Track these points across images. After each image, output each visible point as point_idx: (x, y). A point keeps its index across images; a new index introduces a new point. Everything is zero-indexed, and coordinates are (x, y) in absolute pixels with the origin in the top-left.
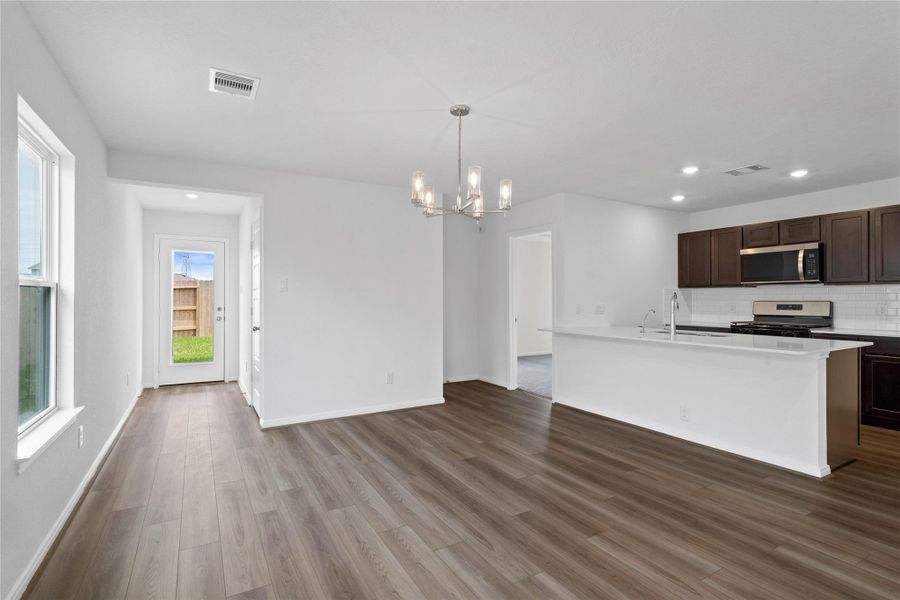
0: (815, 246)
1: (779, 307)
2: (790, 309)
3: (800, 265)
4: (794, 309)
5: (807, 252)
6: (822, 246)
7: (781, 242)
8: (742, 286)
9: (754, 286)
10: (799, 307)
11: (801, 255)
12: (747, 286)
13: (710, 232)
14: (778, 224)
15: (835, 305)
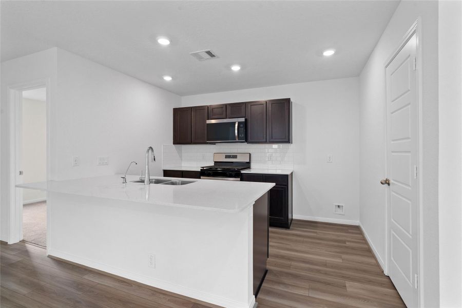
0: (243, 120)
1: (227, 157)
2: (231, 158)
3: (236, 131)
4: (233, 158)
5: (239, 123)
6: (246, 120)
7: (227, 117)
8: (207, 143)
9: (214, 144)
10: (235, 157)
11: (236, 125)
12: (210, 143)
13: (191, 108)
14: (226, 105)
15: (252, 156)
